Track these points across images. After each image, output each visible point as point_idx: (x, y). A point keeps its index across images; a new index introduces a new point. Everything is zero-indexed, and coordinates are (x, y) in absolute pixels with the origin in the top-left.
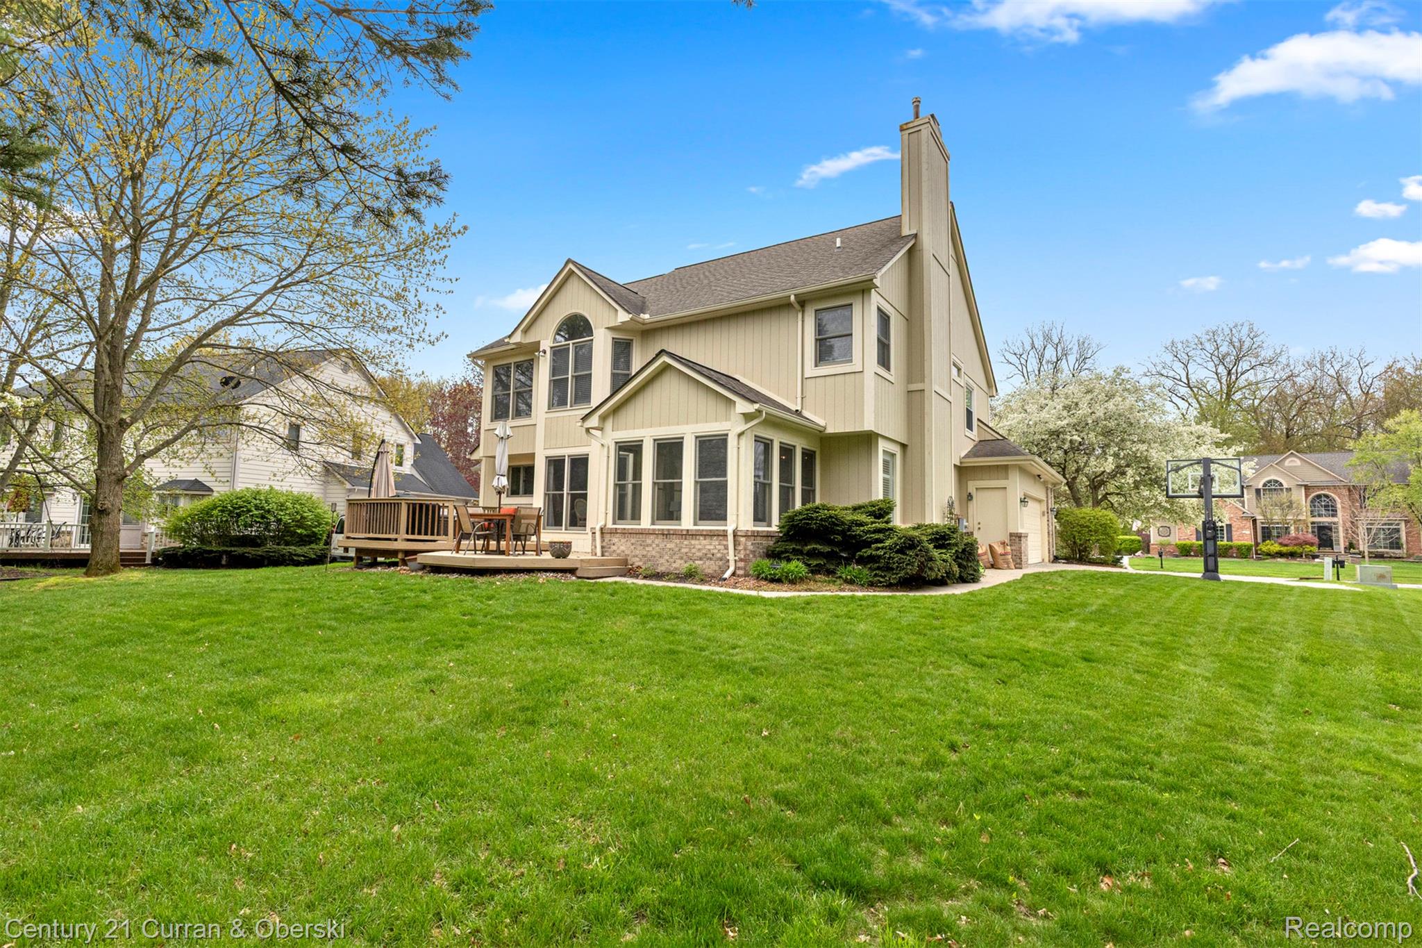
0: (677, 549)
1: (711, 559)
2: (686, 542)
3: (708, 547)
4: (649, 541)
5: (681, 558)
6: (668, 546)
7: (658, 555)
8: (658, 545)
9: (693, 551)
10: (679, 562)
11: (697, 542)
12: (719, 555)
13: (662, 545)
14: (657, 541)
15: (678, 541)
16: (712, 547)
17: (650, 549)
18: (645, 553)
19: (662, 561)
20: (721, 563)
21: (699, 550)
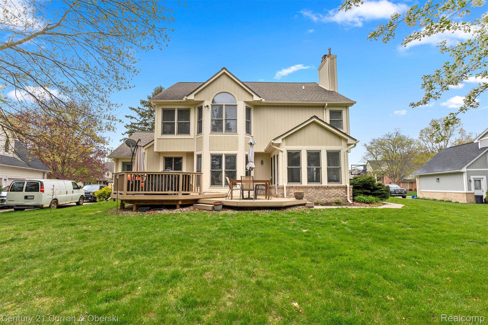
0: (323, 193)
1: (338, 197)
2: (327, 191)
3: (337, 192)
4: (309, 191)
5: (325, 197)
6: (319, 192)
7: (314, 196)
8: (314, 192)
9: (330, 194)
10: (324, 198)
11: (332, 190)
12: (342, 195)
13: (315, 192)
14: (313, 191)
15: (323, 190)
16: (338, 192)
17: (310, 194)
18: (307, 195)
19: (316, 198)
20: (342, 198)
21: (333, 193)
